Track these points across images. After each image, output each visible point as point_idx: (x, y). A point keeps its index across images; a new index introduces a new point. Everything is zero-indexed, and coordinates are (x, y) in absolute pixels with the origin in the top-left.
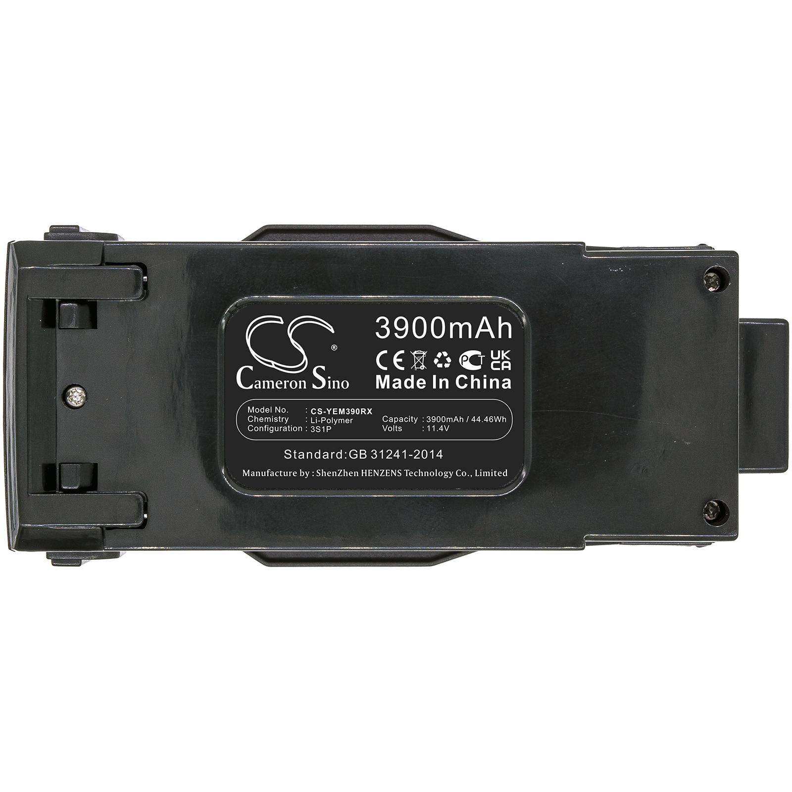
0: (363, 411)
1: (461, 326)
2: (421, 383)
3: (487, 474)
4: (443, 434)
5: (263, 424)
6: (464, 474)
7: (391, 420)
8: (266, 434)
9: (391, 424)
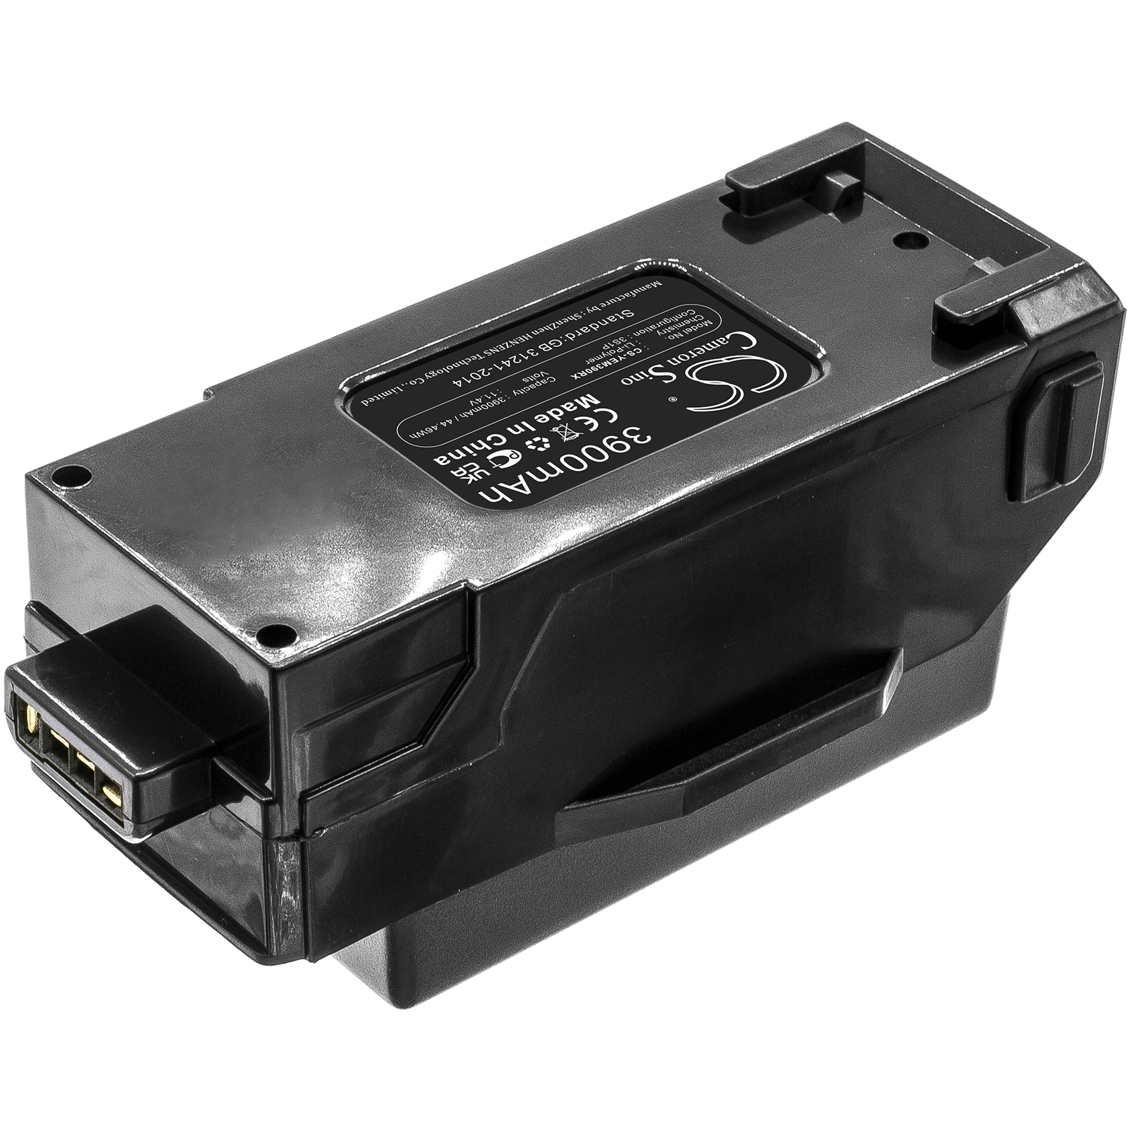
0: (583, 374)
1: (548, 475)
2: (542, 419)
3: (387, 394)
4: (473, 397)
5: (681, 320)
6: (413, 383)
7: (544, 382)
8: (669, 315)
9: (539, 379)
